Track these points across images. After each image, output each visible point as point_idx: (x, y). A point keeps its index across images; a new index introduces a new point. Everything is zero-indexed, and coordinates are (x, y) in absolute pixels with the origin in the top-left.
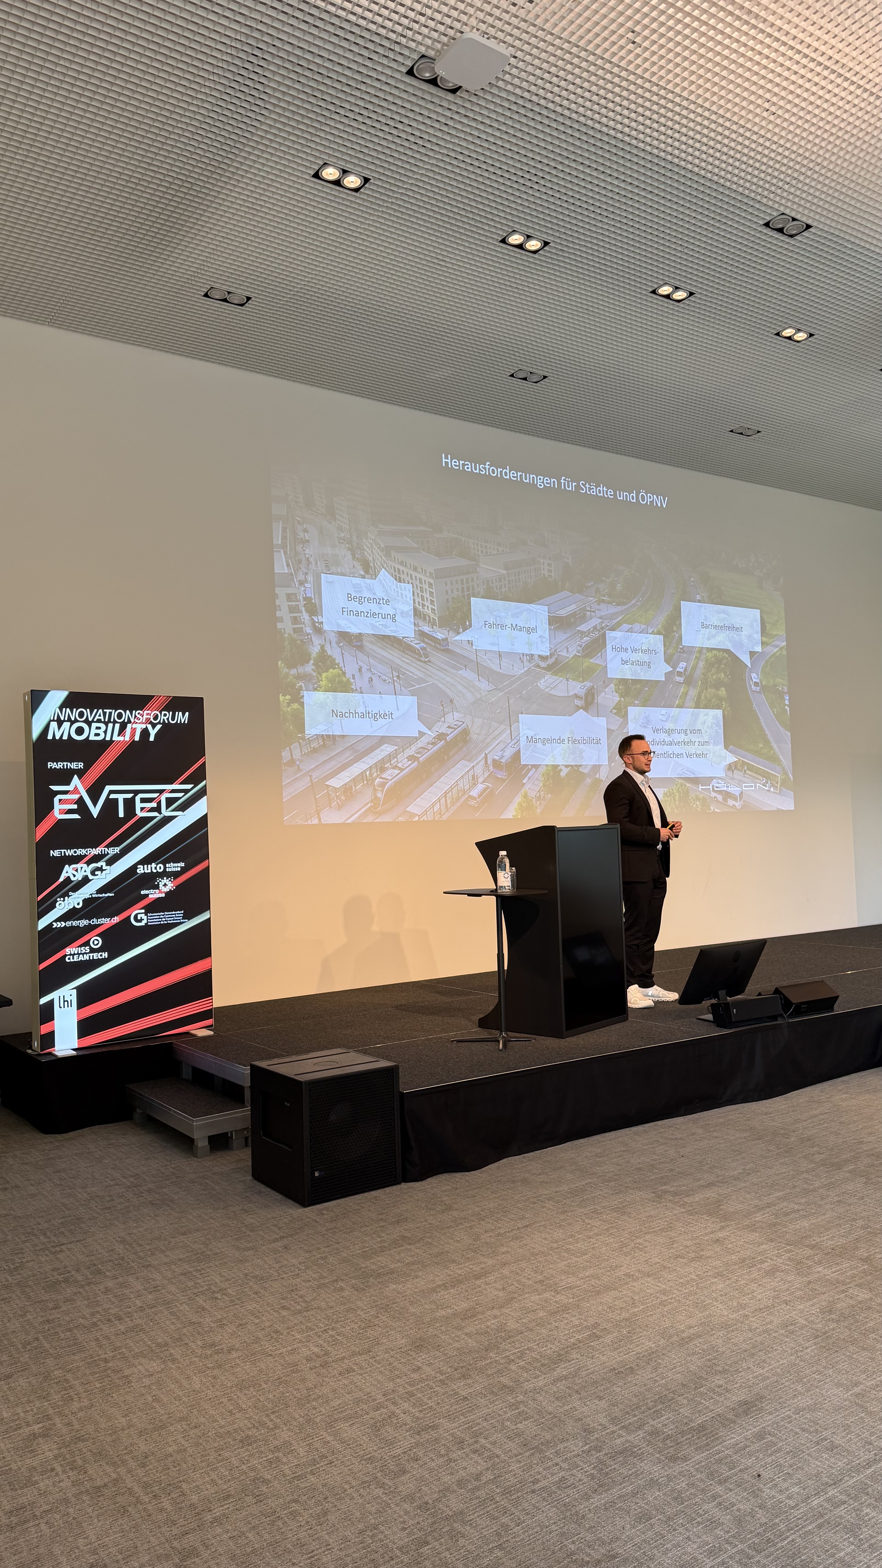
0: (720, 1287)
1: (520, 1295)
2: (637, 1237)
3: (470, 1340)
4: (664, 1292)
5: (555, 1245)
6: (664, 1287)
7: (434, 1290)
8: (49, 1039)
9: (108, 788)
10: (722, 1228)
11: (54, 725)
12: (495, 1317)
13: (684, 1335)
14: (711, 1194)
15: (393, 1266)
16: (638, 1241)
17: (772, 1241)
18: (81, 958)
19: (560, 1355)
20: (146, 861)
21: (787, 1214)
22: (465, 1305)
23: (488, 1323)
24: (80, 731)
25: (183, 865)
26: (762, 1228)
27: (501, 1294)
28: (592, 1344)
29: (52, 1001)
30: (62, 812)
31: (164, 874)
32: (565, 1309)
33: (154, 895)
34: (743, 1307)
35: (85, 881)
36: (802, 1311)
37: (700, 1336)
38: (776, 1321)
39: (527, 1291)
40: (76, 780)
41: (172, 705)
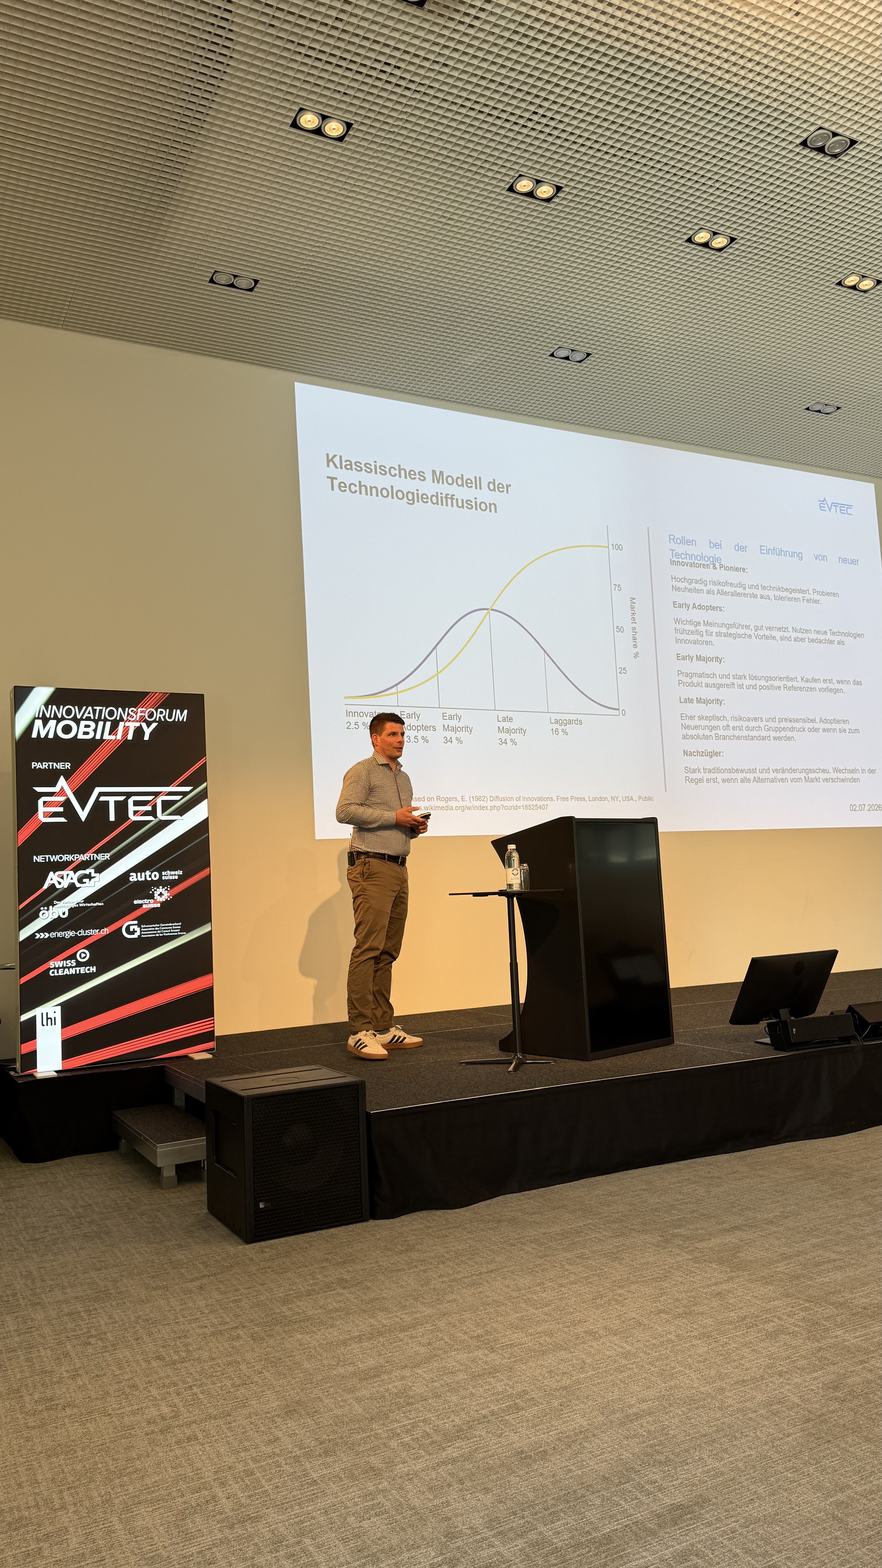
0: (700, 1351)
1: (446, 1352)
2: (620, 1287)
3: (357, 1406)
4: (626, 1355)
5: (514, 1294)
6: (628, 1348)
7: (345, 1343)
8: (31, 1059)
9: (98, 790)
10: (732, 1278)
11: (38, 723)
12: (403, 1378)
13: (630, 1411)
14: (731, 1239)
15: (310, 1313)
16: (619, 1291)
17: (788, 1296)
18: (66, 972)
19: (461, 1430)
20: (139, 868)
21: (818, 1265)
22: (372, 1362)
23: (390, 1386)
24: (67, 729)
25: (181, 873)
26: (781, 1280)
27: (423, 1350)
28: (507, 1418)
29: (35, 1017)
30: (46, 815)
32: (493, 1371)
34: (721, 1377)
35: (72, 889)
36: (797, 1386)
37: (650, 1414)
38: (760, 1397)
39: (456, 1347)
40: (62, 782)
41: (169, 702)
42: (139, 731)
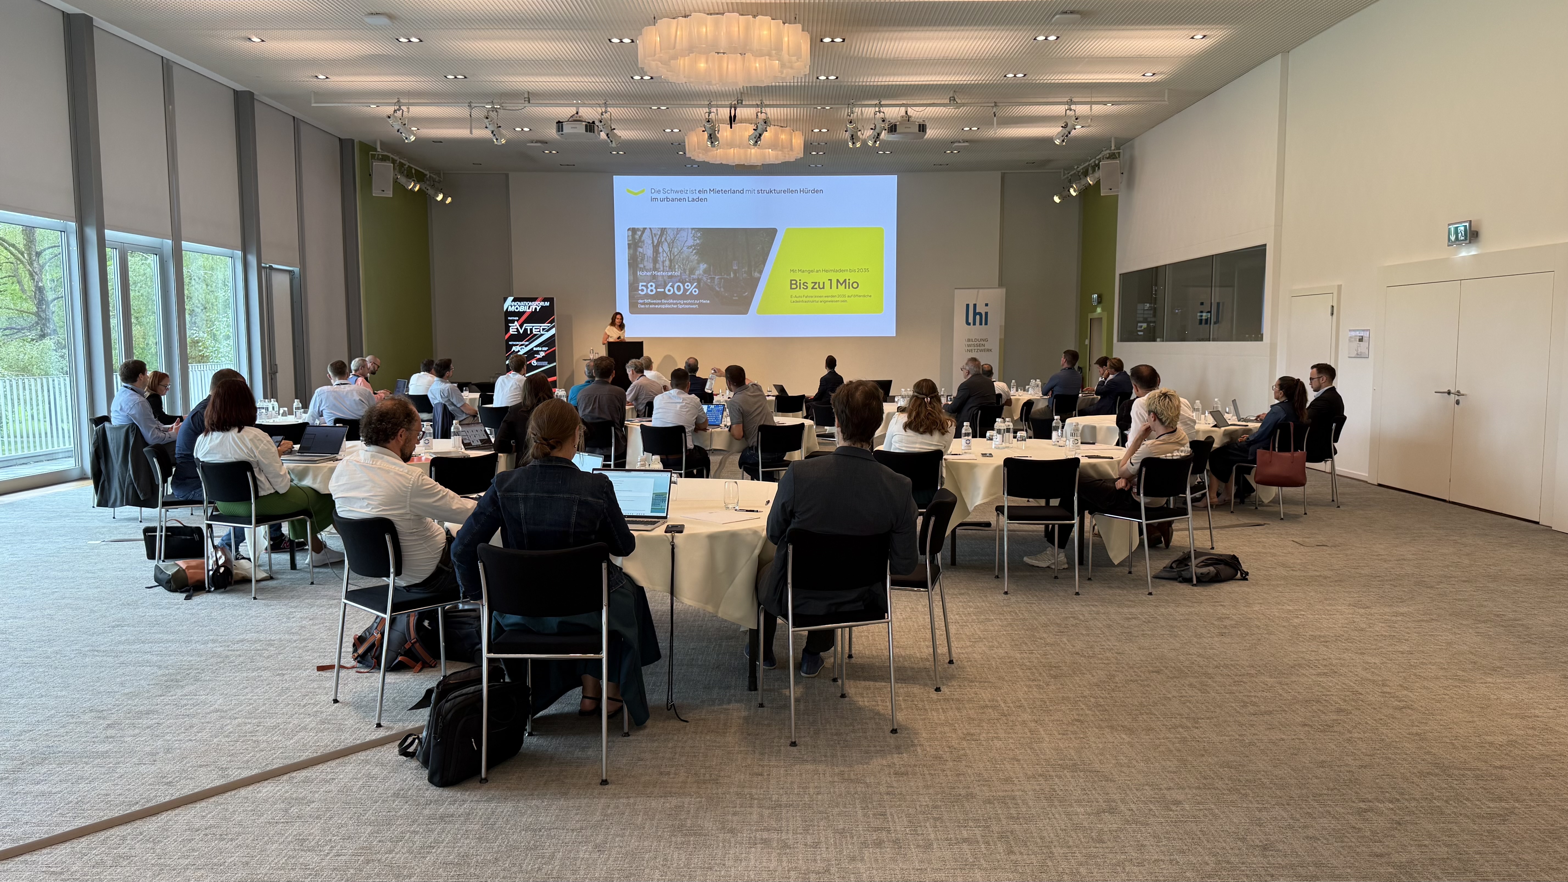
9: (525, 325)
20: (536, 347)
24: (517, 308)
25: (548, 348)
30: (512, 331)
31: (542, 351)
33: (538, 356)
40: (516, 323)
41: (545, 300)
42: (536, 309)
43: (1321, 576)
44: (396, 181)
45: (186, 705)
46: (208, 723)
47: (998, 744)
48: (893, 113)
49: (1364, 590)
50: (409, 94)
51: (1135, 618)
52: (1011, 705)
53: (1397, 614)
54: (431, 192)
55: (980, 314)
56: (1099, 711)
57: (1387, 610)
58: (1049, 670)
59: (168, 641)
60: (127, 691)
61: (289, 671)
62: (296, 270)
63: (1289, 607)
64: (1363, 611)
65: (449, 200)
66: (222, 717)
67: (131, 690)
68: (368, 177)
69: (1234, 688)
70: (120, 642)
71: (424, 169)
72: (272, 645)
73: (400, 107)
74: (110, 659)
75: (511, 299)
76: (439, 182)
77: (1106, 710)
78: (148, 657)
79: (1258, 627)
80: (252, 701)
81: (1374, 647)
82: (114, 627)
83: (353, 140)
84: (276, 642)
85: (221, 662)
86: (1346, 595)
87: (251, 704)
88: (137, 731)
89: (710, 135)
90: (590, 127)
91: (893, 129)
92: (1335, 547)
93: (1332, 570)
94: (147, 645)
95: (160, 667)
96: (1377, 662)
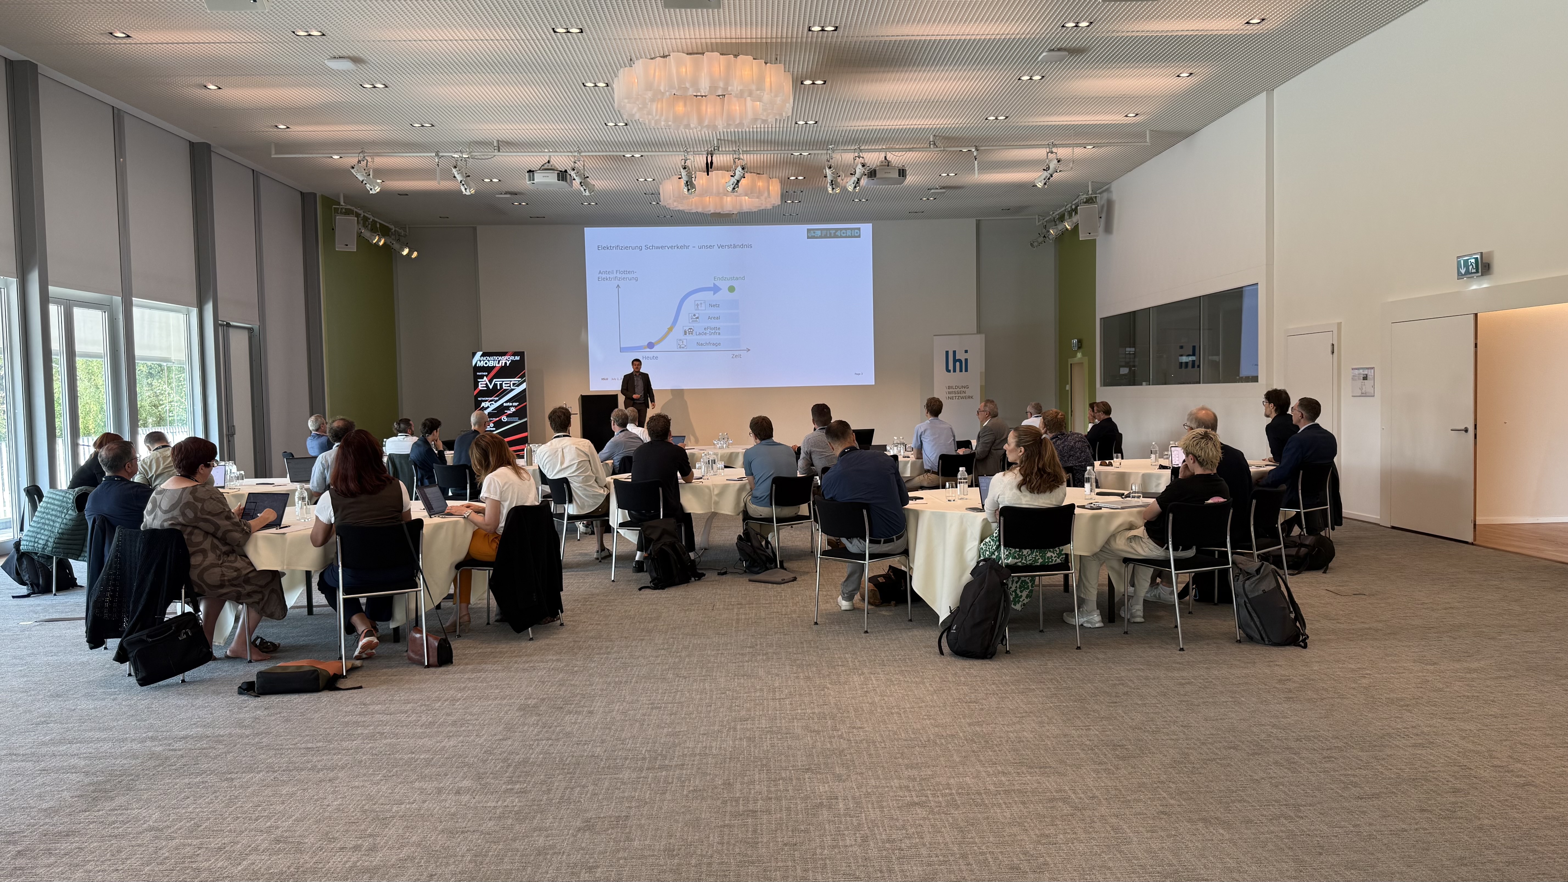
9: (495, 380)
20: (506, 402)
24: (486, 363)
25: (518, 404)
30: (481, 387)
31: (512, 406)
33: (509, 412)
35: (488, 407)
40: (485, 378)
41: (514, 354)
43: (1370, 628)
44: (359, 235)
45: (114, 822)
46: (139, 845)
47: (1081, 847)
48: (873, 158)
49: (1423, 643)
50: (374, 144)
51: (1188, 683)
52: (1082, 796)
53: (1470, 671)
54: (396, 246)
55: (960, 361)
56: (1184, 800)
57: (1457, 666)
58: (1114, 750)
59: (98, 740)
60: (45, 806)
61: (239, 775)
62: (256, 327)
63: (1350, 666)
64: (1432, 667)
65: (415, 254)
66: (157, 838)
67: (52, 803)
68: (331, 230)
69: (1327, 765)
70: (44, 744)
71: (389, 223)
72: (220, 742)
73: (364, 157)
74: (29, 765)
75: (479, 354)
76: (405, 236)
77: (1192, 798)
78: (74, 761)
79: (1326, 690)
80: (192, 816)
81: (1461, 710)
82: (39, 724)
83: (315, 194)
84: (225, 738)
85: (159, 766)
86: (1406, 649)
87: (192, 819)
88: (52, 859)
89: (687, 182)
90: (563, 175)
91: (872, 174)
92: (1373, 595)
93: (1380, 621)
94: (74, 746)
95: (87, 774)
96: (1472, 729)
